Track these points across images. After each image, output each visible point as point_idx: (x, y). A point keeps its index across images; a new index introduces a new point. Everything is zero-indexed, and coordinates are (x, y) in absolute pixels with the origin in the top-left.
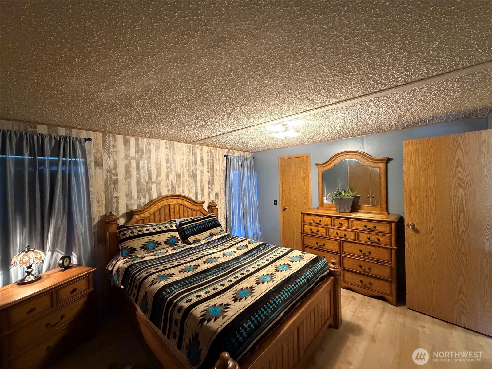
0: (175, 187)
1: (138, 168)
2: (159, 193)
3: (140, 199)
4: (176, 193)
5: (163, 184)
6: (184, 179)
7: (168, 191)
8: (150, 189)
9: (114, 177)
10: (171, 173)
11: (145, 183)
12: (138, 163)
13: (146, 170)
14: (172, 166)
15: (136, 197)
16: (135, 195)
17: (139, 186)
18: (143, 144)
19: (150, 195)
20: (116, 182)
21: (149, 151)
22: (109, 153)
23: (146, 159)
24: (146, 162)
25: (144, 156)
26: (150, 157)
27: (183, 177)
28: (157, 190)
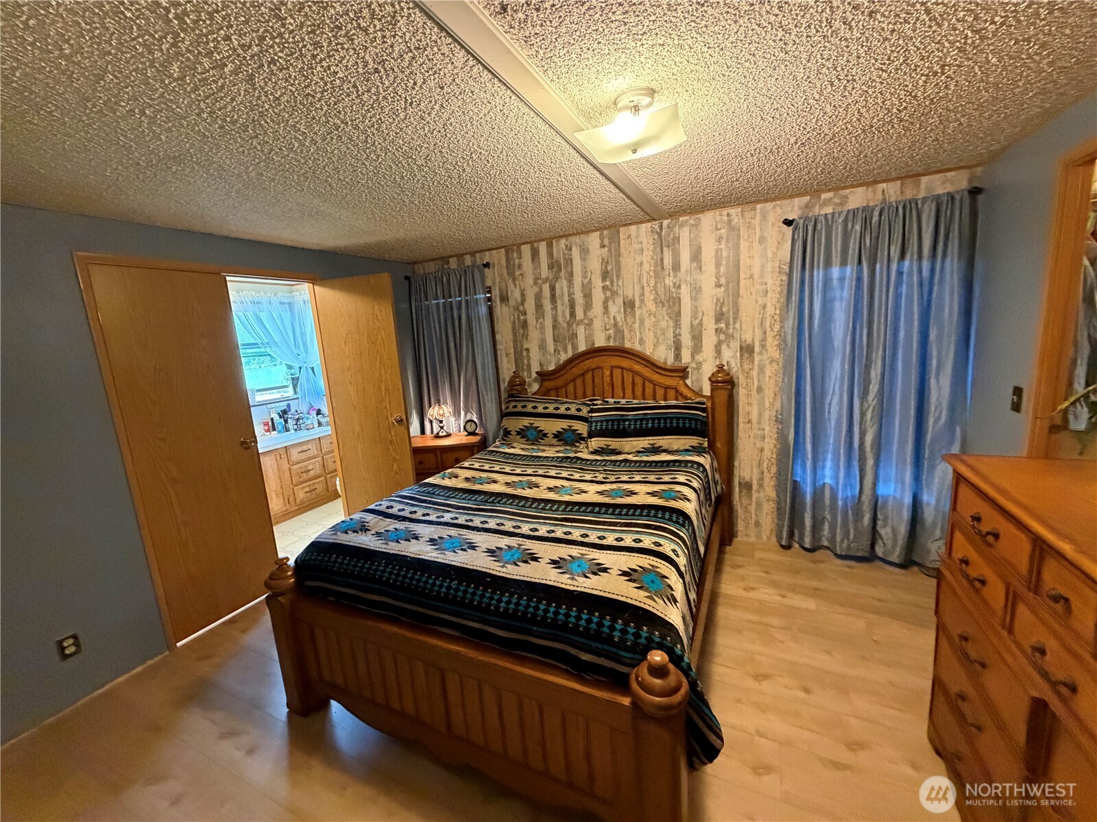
0: (623, 331)
1: (553, 296)
2: (590, 344)
3: (559, 353)
4: (624, 344)
5: (598, 324)
6: (644, 310)
7: (609, 338)
8: (574, 336)
9: (522, 318)
10: (614, 302)
11: (565, 325)
12: (553, 289)
13: (566, 299)
14: (615, 284)
15: (552, 351)
16: (551, 346)
17: (556, 331)
18: (559, 252)
19: (574, 347)
20: (525, 325)
21: (569, 261)
22: (514, 280)
23: (566, 278)
24: (565, 283)
25: (562, 274)
26: (571, 274)
27: (640, 308)
28: (586, 337)
